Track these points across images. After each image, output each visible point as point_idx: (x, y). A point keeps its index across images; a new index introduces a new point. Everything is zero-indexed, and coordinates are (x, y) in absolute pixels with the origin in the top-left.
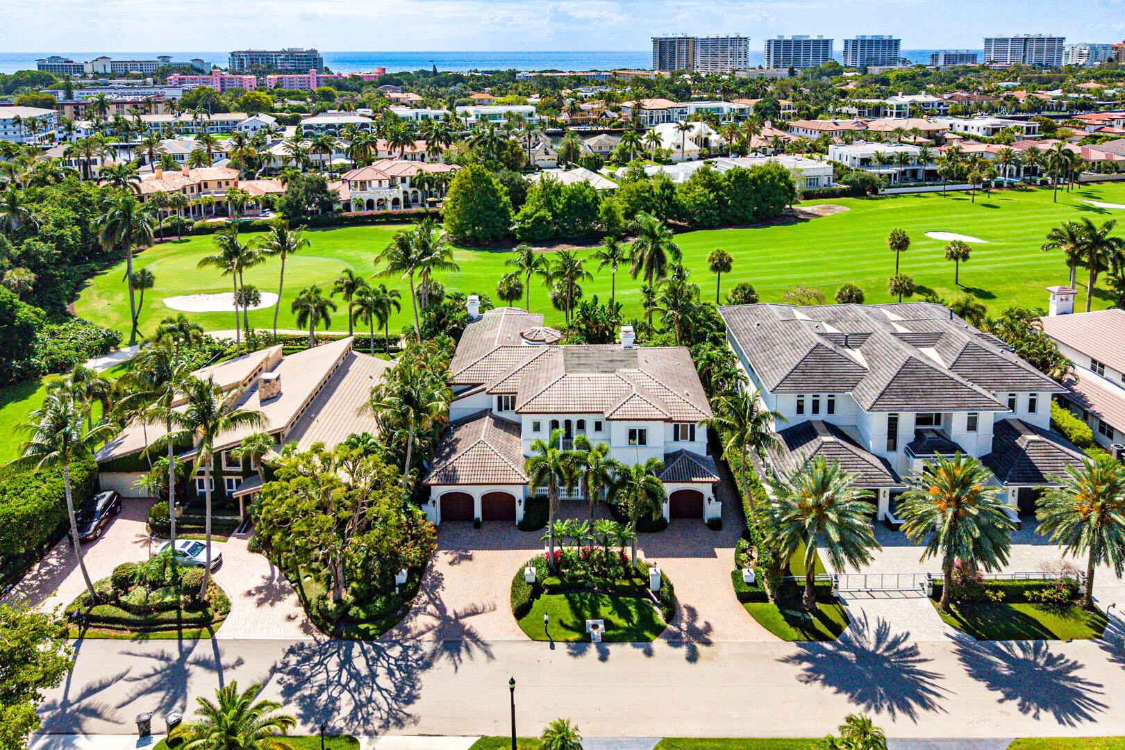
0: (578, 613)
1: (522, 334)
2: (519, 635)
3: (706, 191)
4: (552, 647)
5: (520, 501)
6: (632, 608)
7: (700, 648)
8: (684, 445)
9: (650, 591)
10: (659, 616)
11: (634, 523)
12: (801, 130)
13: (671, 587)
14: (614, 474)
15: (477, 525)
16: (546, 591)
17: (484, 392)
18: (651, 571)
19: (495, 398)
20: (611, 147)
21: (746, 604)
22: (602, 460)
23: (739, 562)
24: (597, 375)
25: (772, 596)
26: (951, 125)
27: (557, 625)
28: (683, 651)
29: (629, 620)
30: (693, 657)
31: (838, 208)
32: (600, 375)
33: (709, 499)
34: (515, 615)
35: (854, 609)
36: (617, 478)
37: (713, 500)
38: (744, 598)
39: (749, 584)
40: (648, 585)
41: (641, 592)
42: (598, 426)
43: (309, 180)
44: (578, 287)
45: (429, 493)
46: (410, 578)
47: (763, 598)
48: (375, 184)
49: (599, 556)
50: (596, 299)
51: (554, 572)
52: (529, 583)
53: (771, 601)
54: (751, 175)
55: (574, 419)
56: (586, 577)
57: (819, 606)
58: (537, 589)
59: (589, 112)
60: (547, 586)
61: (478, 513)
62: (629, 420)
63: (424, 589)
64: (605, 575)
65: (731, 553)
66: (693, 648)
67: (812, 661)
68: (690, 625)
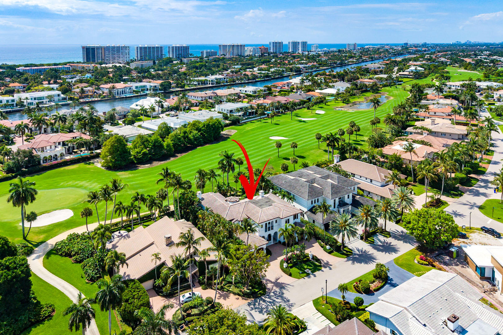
0: (301, 270)
1: (226, 200)
2: (295, 280)
4: (304, 279)
5: (265, 249)
6: (310, 264)
7: (330, 266)
8: (296, 220)
10: (317, 263)
12: (192, 97)
13: (316, 256)
17: (237, 221)
19: (240, 222)
21: (331, 254)
23: (321, 246)
26: (241, 91)
27: (300, 274)
28: (328, 268)
29: (312, 266)
30: (331, 269)
31: (233, 131)
32: (270, 207)
34: (289, 276)
35: (350, 247)
39: (329, 249)
42: (276, 222)
47: (333, 252)
48: (48, 148)
52: (286, 267)
53: (335, 252)
57: (345, 249)
59: (87, 92)
60: (290, 267)
62: (286, 217)
64: (300, 259)
65: (317, 244)
66: (329, 267)
67: (351, 260)
68: (324, 263)
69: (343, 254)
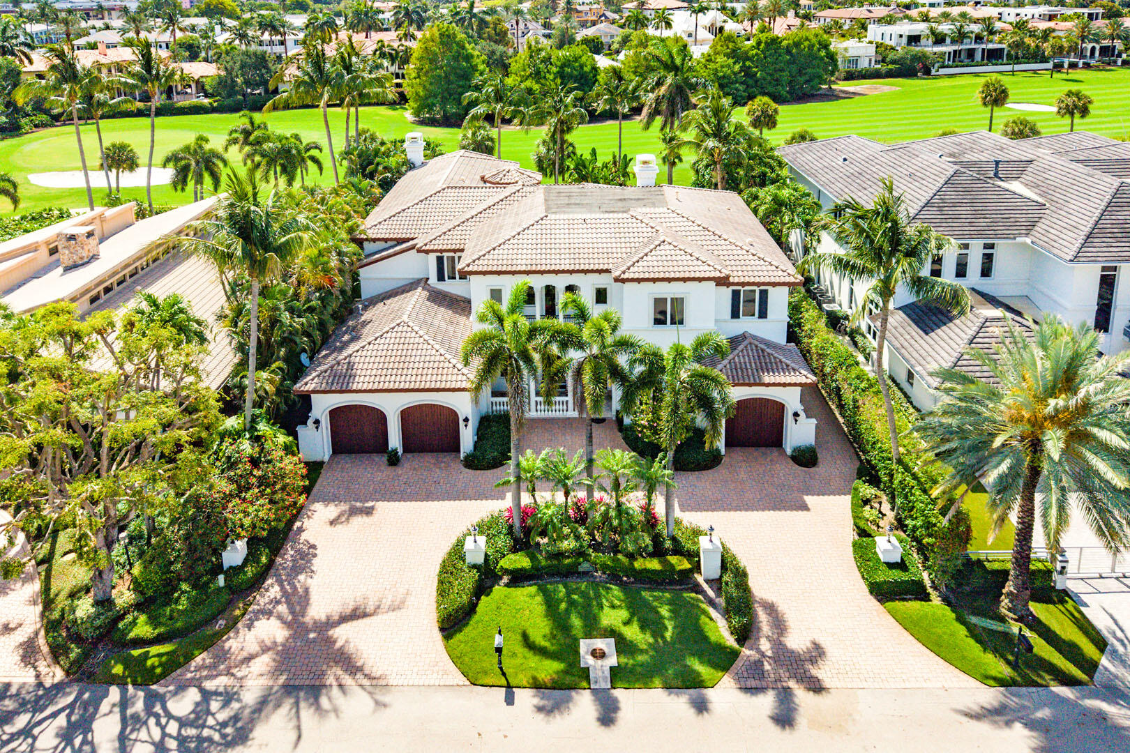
0: (560, 624)
1: (482, 178)
2: (446, 673)
3: (731, 61)
4: (510, 700)
5: (466, 420)
6: (664, 611)
7: (802, 696)
8: (749, 325)
9: (700, 579)
10: (720, 629)
11: (670, 454)
13: (743, 574)
14: (632, 363)
15: (394, 460)
16: (505, 579)
17: (414, 251)
18: (704, 542)
19: (432, 258)
20: (612, 36)
21: (890, 604)
22: (609, 340)
23: (862, 524)
24: (598, 216)
25: (935, 588)
26: (1000, 14)
27: (521, 650)
28: (766, 702)
29: (658, 633)
30: (784, 718)
31: (886, 89)
32: (602, 216)
33: (796, 415)
34: (442, 630)
36: (639, 369)
37: (802, 414)
38: (883, 593)
39: (891, 566)
40: (697, 567)
41: (685, 580)
42: (601, 296)
43: (246, 54)
44: (571, 145)
45: (308, 407)
46: (251, 556)
47: (920, 593)
49: (606, 517)
50: (594, 152)
51: (521, 543)
52: (474, 566)
53: (936, 600)
54: (784, 43)
55: (560, 282)
56: (580, 553)
57: (1036, 608)
58: (487, 576)
59: (586, 14)
60: (506, 571)
61: (395, 440)
62: (654, 280)
63: (278, 576)
64: (615, 548)
65: (843, 503)
66: (785, 696)
67: (1031, 725)
68: (779, 646)
69: (997, 643)
